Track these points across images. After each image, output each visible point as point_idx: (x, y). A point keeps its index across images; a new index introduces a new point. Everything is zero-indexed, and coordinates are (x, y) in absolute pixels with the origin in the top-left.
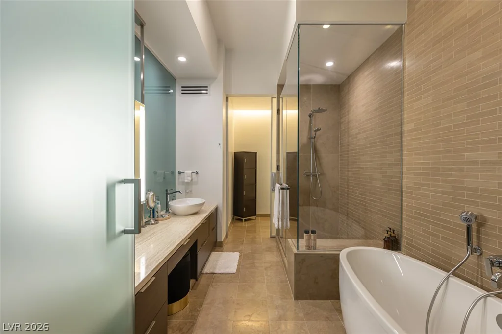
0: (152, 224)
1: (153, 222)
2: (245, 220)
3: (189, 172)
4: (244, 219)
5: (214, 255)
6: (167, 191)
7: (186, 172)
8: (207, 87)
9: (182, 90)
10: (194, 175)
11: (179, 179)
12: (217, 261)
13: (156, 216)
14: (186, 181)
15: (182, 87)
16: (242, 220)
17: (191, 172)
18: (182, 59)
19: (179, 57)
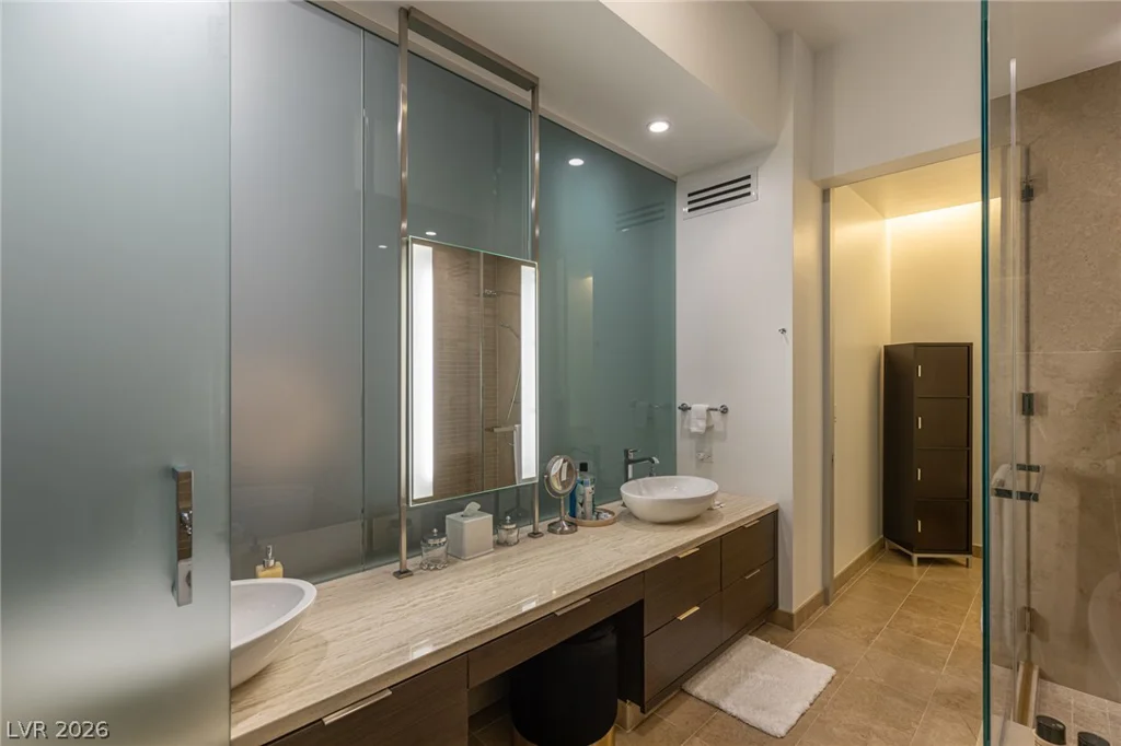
0: (562, 532)
1: (566, 528)
2: (921, 561)
3: (699, 407)
4: (916, 556)
5: (751, 648)
6: (626, 452)
7: (694, 406)
8: (749, 177)
9: (690, 203)
10: (716, 416)
11: (683, 421)
12: (746, 670)
13: (579, 514)
14: (694, 429)
15: (689, 195)
16: (909, 558)
17: (707, 406)
18: (659, 127)
19: (650, 123)
